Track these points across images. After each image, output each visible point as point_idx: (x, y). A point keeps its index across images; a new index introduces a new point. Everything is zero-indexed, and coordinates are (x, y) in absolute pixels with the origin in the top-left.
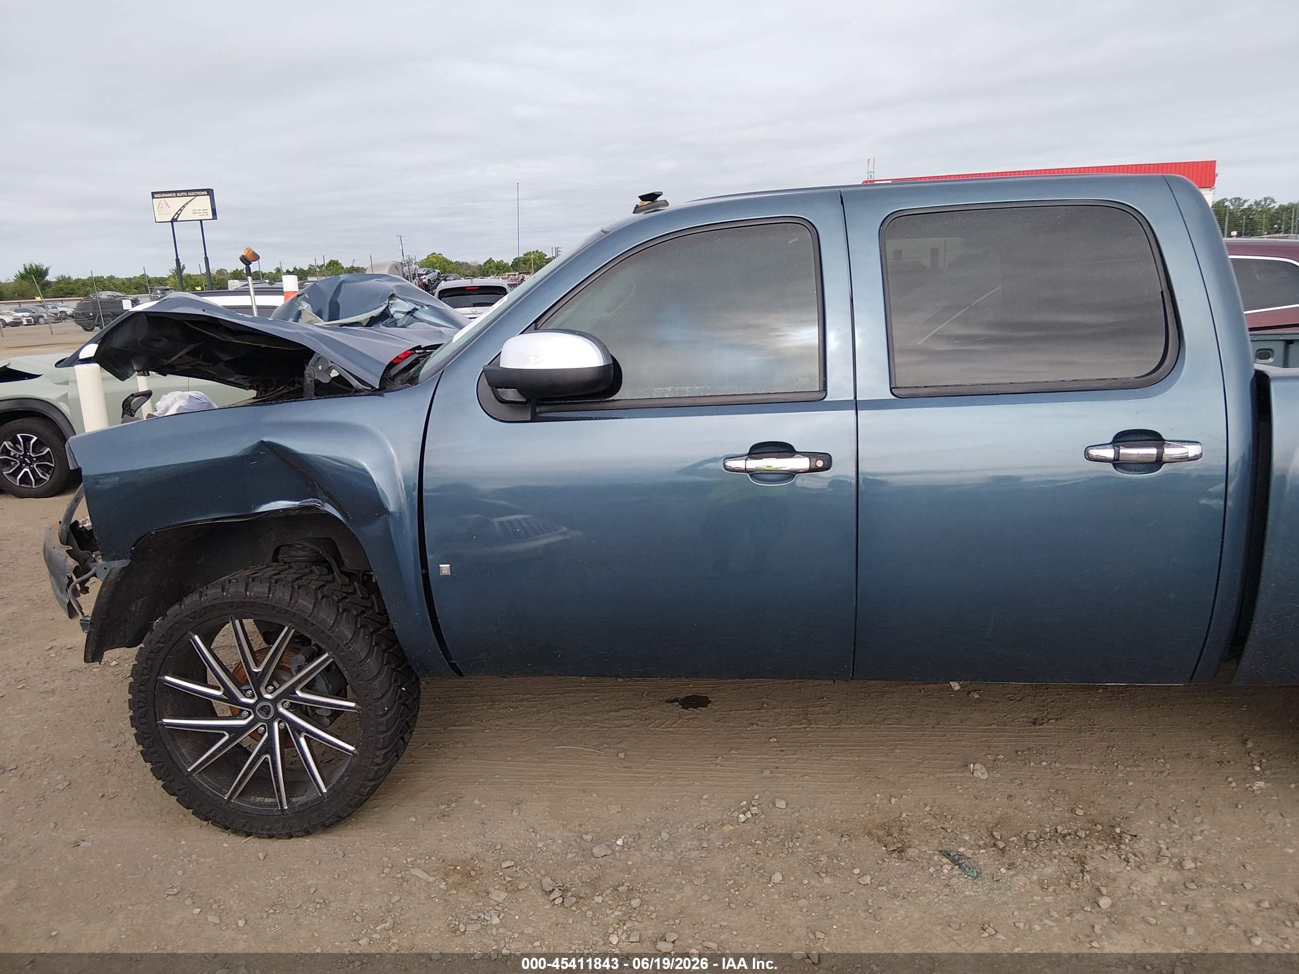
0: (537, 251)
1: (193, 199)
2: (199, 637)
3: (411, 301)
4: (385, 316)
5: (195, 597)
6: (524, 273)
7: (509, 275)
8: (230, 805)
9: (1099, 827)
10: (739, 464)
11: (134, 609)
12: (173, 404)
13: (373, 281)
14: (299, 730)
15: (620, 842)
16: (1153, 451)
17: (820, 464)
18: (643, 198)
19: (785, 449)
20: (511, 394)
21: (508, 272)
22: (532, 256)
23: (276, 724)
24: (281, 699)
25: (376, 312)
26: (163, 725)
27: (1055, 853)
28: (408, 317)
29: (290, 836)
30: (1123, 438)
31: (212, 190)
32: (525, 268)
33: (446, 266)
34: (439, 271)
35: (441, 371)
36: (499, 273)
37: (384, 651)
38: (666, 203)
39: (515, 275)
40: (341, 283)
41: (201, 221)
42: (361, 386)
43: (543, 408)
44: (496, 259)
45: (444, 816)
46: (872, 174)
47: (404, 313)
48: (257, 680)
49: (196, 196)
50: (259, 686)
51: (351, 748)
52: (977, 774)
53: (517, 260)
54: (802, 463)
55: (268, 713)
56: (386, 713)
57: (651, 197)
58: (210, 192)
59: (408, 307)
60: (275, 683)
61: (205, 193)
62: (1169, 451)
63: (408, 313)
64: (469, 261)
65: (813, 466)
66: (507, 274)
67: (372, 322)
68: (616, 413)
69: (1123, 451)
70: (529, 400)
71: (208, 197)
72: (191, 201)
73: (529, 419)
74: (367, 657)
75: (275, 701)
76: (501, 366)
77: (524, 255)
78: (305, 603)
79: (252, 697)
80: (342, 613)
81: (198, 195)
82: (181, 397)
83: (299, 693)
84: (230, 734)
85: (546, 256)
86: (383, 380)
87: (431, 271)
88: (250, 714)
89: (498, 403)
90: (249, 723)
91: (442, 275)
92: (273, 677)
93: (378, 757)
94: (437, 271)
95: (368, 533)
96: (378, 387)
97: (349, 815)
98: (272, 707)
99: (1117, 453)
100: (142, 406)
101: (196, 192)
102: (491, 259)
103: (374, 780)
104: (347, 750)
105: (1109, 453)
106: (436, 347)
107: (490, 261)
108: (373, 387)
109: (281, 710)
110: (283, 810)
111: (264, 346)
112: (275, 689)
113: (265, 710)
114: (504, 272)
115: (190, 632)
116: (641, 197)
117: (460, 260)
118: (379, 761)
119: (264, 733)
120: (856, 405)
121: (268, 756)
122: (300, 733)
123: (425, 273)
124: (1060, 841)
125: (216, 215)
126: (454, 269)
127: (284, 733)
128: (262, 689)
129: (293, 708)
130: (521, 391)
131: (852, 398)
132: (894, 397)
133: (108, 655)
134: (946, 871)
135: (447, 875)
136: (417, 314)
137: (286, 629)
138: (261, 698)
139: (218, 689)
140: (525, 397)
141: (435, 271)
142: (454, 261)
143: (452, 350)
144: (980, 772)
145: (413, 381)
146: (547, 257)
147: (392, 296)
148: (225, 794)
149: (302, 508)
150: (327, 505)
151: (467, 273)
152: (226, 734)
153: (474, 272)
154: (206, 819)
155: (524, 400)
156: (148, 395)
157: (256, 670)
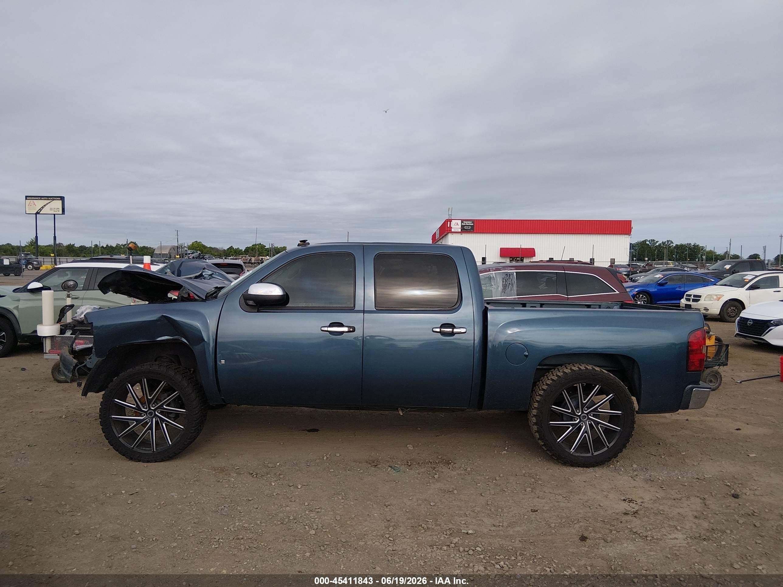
0: (260, 244)
1: (51, 202)
2: (130, 385)
3: (211, 270)
4: (201, 276)
5: (131, 369)
6: (251, 256)
7: (242, 257)
8: (133, 449)
9: (444, 461)
10: (326, 329)
11: (101, 377)
12: (85, 311)
13: (196, 262)
14: (163, 420)
15: (278, 464)
16: (451, 330)
17: (351, 330)
18: (301, 241)
19: (341, 325)
20: (251, 303)
21: (242, 255)
22: (257, 246)
23: (154, 419)
24: (158, 409)
25: (197, 274)
26: (111, 418)
27: (426, 466)
28: (210, 276)
29: (156, 462)
30: (444, 326)
31: (64, 197)
32: (252, 253)
33: (204, 250)
34: (200, 252)
35: (227, 295)
36: (236, 255)
37: (197, 392)
38: (309, 244)
39: (246, 257)
40: (183, 262)
41: (54, 215)
42: (198, 298)
43: (261, 308)
44: (235, 247)
45: (213, 457)
46: (451, 216)
47: (208, 275)
48: (149, 401)
49: (53, 200)
50: (150, 404)
51: (182, 427)
52: (410, 448)
53: (248, 248)
54: (346, 329)
55: (152, 415)
56: (196, 414)
57: (304, 241)
58: (62, 199)
59: (210, 273)
60: (155, 404)
61: (60, 198)
62: (455, 330)
63: (210, 275)
64: (218, 247)
65: (349, 330)
66: (241, 256)
67: (196, 277)
68: (286, 311)
69: (442, 329)
70: (257, 305)
71: (61, 201)
72: (49, 203)
73: (256, 311)
74: (191, 393)
75: (155, 410)
76: (249, 293)
77: (252, 246)
78: (172, 373)
79: (146, 409)
80: (184, 377)
81: (55, 200)
82: (89, 308)
83: (165, 407)
84: (136, 422)
85: (265, 246)
86: (206, 297)
87: (195, 252)
88: (145, 415)
89: (246, 306)
90: (144, 419)
91: (201, 255)
92: (155, 402)
93: (192, 430)
94: (199, 252)
95: (197, 349)
96: (205, 299)
97: (179, 453)
98: (153, 412)
99: (440, 330)
100: (67, 313)
101: (53, 198)
102: (232, 246)
103: (190, 439)
104: (181, 428)
105: (438, 330)
106: (222, 288)
107: (231, 248)
108: (202, 298)
109: (157, 413)
110: (154, 451)
111: (164, 284)
112: (155, 406)
113: (151, 414)
114: (239, 255)
115: (127, 383)
116: (300, 241)
117: (213, 246)
118: (192, 431)
119: (150, 422)
120: (364, 312)
121: (150, 431)
122: (163, 422)
123: (191, 253)
124: (429, 463)
125: (64, 212)
126: (208, 251)
127: (157, 422)
128: (151, 406)
129: (161, 413)
130: (255, 302)
131: (363, 309)
132: (375, 310)
133: (89, 394)
134: (389, 470)
135: (215, 470)
136: (213, 276)
137: (163, 382)
138: (150, 409)
139: (134, 405)
140: (256, 304)
141: (197, 252)
142: (208, 246)
143: (230, 289)
144: (410, 447)
145: (216, 297)
146: (266, 248)
147: (204, 269)
148: (132, 446)
149: (173, 339)
150: (182, 338)
151: (216, 254)
152: (135, 422)
153: (221, 254)
154: (124, 455)
155: (255, 304)
156: (72, 306)
157: (150, 398)
